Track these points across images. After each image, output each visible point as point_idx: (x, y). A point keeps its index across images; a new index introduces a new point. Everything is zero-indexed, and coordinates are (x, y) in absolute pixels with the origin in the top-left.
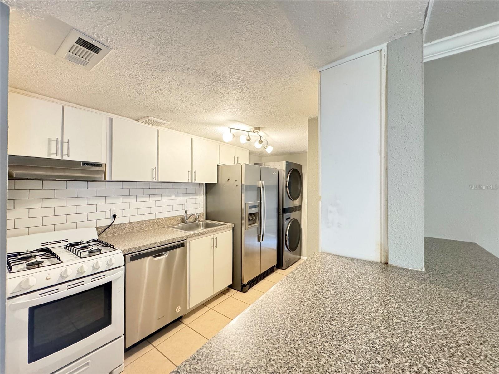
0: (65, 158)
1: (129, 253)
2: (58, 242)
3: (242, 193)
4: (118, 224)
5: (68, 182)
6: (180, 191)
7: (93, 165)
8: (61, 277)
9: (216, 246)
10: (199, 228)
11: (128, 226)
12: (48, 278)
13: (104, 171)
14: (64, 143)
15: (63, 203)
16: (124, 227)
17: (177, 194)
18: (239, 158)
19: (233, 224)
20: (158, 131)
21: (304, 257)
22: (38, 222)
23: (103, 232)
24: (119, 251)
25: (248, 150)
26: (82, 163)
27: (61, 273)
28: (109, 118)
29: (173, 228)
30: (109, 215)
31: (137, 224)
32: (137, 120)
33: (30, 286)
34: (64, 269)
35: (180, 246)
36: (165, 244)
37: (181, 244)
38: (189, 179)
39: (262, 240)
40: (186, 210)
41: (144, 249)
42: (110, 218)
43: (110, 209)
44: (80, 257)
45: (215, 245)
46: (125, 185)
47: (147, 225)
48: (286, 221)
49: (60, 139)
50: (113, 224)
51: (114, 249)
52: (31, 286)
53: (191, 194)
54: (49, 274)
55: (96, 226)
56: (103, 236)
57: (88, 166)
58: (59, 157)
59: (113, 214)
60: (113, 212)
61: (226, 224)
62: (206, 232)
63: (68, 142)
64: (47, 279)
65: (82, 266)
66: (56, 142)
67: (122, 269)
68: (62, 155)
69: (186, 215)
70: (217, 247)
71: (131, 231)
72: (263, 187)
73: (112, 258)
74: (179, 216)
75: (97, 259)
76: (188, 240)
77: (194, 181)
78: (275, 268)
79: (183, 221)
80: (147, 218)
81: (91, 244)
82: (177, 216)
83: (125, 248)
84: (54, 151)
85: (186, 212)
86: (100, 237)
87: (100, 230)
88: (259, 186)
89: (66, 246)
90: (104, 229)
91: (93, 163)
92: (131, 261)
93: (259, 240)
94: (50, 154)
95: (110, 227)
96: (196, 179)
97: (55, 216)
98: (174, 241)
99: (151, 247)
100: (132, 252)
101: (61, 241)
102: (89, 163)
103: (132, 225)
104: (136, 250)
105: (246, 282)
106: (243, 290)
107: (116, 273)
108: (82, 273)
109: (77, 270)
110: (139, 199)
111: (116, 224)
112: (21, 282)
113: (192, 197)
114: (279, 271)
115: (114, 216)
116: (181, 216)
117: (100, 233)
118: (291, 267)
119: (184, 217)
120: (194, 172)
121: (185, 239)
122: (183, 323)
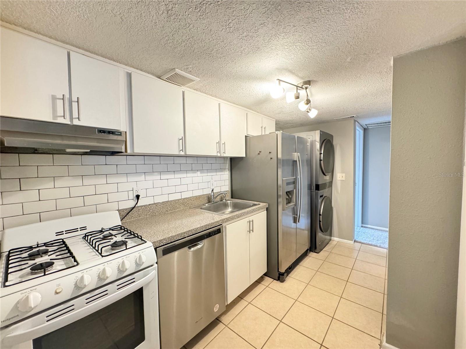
0: (76, 122)
1: (161, 245)
2: (76, 230)
3: (278, 168)
4: (142, 206)
5: (83, 156)
6: (206, 166)
7: (111, 132)
8: (76, 288)
9: (253, 230)
10: (227, 208)
11: (153, 207)
12: (58, 291)
13: (124, 141)
14: (73, 103)
15: (79, 182)
16: (148, 209)
17: (202, 170)
18: (266, 128)
19: (268, 204)
20: (183, 93)
21: (335, 238)
22: (51, 205)
23: (126, 215)
24: (149, 244)
25: (274, 120)
26: (98, 130)
27: (76, 282)
28: (127, 72)
29: (201, 208)
30: (132, 196)
31: (162, 205)
32: (159, 77)
33: (31, 307)
34: (79, 275)
35: (217, 232)
36: (201, 231)
37: (218, 230)
38: (217, 152)
39: (298, 222)
40: (212, 188)
41: (178, 239)
42: (133, 199)
43: (133, 188)
44: (101, 254)
45: (251, 229)
46: (147, 160)
47: (172, 206)
48: (320, 199)
49: (67, 96)
50: (137, 206)
51: (142, 240)
52: (33, 307)
53: (216, 170)
54: (59, 285)
55: (118, 209)
56: (126, 220)
57: (105, 135)
58: (67, 121)
59: (136, 194)
60: (136, 192)
61: (259, 204)
62: (242, 214)
63: (78, 102)
64: (57, 293)
65: (104, 270)
66: (62, 100)
67: (154, 269)
68: (71, 119)
69: (213, 193)
70: (253, 232)
71: (157, 214)
72: (299, 161)
73: (142, 255)
74: (205, 195)
75: (122, 258)
76: (224, 225)
77: (223, 155)
78: (309, 251)
79: (209, 201)
80: (172, 198)
81: (114, 233)
82: (203, 195)
83: (156, 239)
84: (60, 112)
85: (213, 190)
86: (124, 221)
87: (122, 213)
88: (295, 160)
89: (84, 235)
90: (127, 213)
91: (110, 130)
92: (163, 256)
93: (295, 222)
94: (55, 116)
95: (134, 209)
96: (225, 153)
97: (70, 197)
98: (210, 227)
99: (186, 236)
100: (164, 244)
101: (79, 229)
102: (106, 130)
103: (157, 206)
104: (169, 241)
105: (283, 270)
106: (280, 279)
107: (148, 275)
108: (105, 280)
109: (97, 275)
110: (163, 177)
111: (140, 206)
112: (18, 303)
113: (218, 173)
114: (312, 255)
115: (138, 197)
116: (207, 194)
117: (123, 217)
118: (324, 249)
119: (211, 196)
120: (223, 144)
121: (221, 223)
122: (221, 322)
